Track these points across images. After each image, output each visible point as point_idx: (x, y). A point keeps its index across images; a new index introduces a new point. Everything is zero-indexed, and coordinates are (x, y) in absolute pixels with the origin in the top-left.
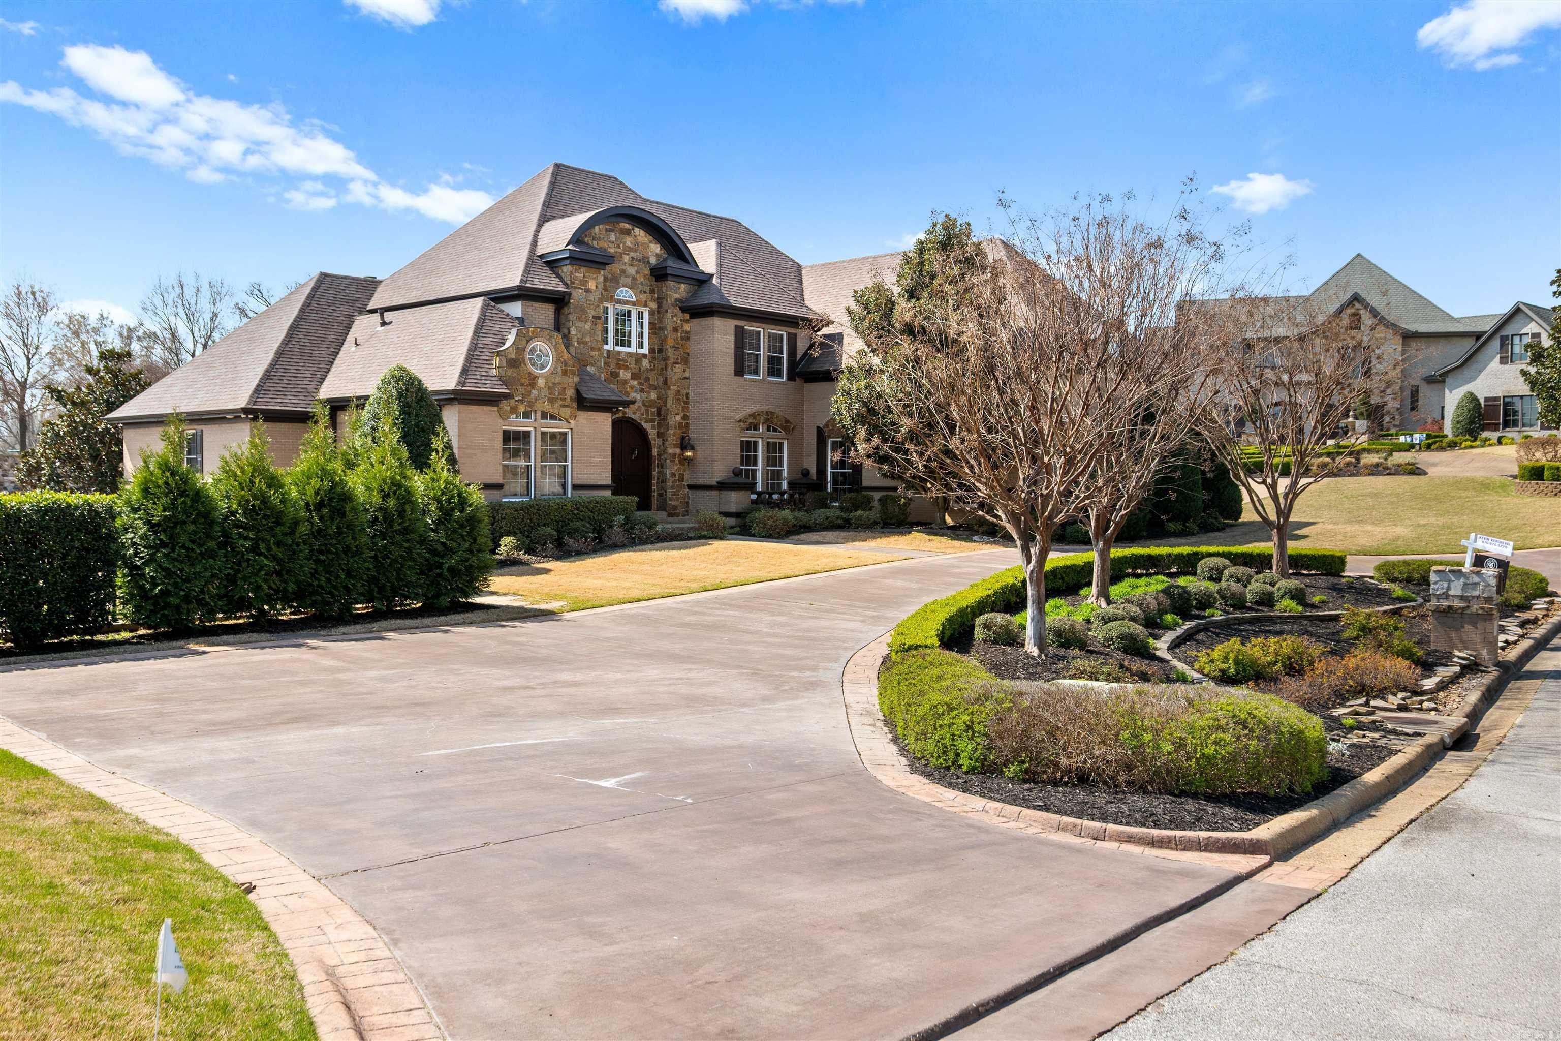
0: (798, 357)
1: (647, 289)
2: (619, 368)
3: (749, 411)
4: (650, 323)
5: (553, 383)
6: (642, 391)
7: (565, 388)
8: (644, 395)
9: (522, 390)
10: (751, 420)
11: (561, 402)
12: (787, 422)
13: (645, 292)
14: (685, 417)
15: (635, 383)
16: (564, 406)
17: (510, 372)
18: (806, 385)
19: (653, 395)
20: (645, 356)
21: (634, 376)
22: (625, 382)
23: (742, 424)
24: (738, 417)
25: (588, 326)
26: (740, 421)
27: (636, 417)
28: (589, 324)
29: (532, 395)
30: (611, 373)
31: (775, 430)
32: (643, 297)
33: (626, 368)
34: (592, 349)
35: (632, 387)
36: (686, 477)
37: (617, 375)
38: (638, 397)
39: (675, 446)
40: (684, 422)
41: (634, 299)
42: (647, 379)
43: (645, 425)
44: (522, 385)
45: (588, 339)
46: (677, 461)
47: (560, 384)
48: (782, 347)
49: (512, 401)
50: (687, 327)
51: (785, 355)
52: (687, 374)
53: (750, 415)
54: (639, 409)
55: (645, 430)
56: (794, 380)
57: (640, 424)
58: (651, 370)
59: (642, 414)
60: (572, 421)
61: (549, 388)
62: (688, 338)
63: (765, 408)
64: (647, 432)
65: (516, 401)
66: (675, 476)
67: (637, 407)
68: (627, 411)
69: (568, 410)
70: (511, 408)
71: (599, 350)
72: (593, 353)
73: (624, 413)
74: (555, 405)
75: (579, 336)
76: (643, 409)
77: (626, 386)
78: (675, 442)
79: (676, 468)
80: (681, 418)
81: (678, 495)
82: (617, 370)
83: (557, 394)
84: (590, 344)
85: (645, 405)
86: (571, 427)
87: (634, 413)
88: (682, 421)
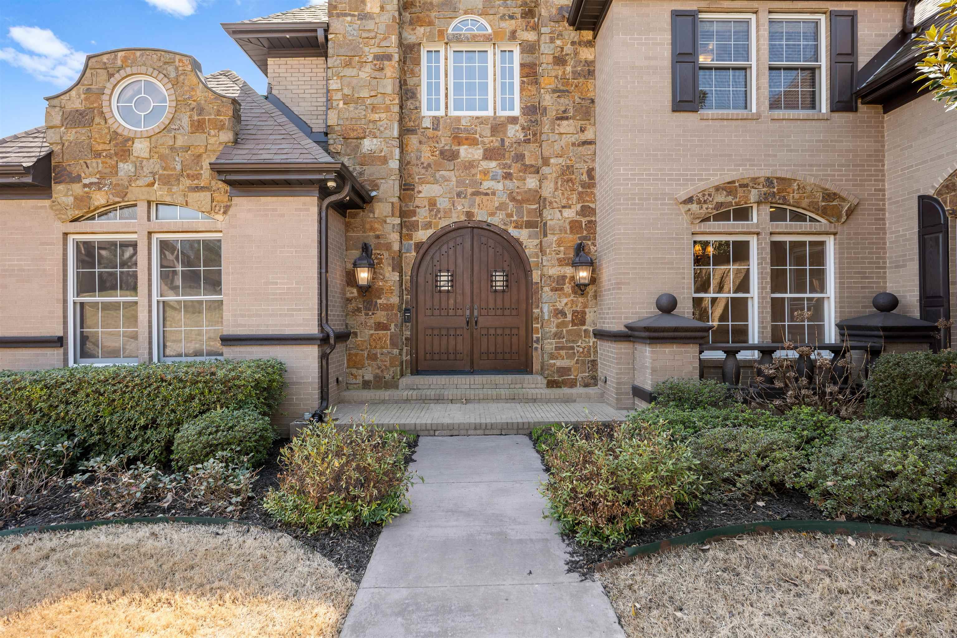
0: (863, 61)
1: (518, 11)
2: (459, 144)
3: (718, 179)
4: (522, 65)
5: (172, 148)
6: (508, 176)
7: (200, 156)
8: (509, 184)
9: (96, 165)
10: (721, 198)
11: (188, 182)
12: (829, 196)
13: (512, 17)
14: (587, 211)
15: (493, 164)
16: (197, 189)
17: (71, 135)
18: (886, 117)
19: (532, 182)
20: (513, 120)
21: (489, 155)
22: (470, 165)
23: (694, 207)
24: (683, 194)
25: (366, 73)
26: (690, 200)
27: (497, 220)
28: (368, 68)
29: (121, 174)
30: (442, 153)
31: (798, 217)
32: (508, 25)
33: (473, 142)
34: (374, 109)
35: (485, 173)
36: (590, 317)
37: (453, 156)
38: (500, 186)
39: (561, 262)
40: (584, 220)
41: (490, 31)
42: (520, 157)
43: (514, 232)
44: (98, 155)
45: (365, 93)
46: (568, 288)
47: (187, 149)
48: (816, 48)
49: (77, 188)
50: (586, 54)
51: (824, 62)
52: (589, 135)
53: (717, 189)
54: (502, 207)
55: (517, 240)
56: (854, 109)
57: (506, 231)
58: (527, 141)
59: (510, 215)
60: (220, 217)
61: (162, 157)
62: (591, 73)
63: (763, 172)
64: (521, 244)
65: (85, 186)
66: (564, 315)
67: (497, 204)
68: (475, 211)
69: (205, 196)
70: (76, 198)
71: (388, 109)
72: (376, 117)
73: (469, 214)
74: (175, 189)
75: (346, 91)
76: (511, 205)
77: (473, 171)
78: (561, 256)
79: (565, 301)
80: (577, 214)
81: (572, 348)
82: (455, 148)
83: (179, 167)
84: (369, 101)
85: (513, 199)
86: (219, 226)
87: (492, 214)
88: (578, 218)
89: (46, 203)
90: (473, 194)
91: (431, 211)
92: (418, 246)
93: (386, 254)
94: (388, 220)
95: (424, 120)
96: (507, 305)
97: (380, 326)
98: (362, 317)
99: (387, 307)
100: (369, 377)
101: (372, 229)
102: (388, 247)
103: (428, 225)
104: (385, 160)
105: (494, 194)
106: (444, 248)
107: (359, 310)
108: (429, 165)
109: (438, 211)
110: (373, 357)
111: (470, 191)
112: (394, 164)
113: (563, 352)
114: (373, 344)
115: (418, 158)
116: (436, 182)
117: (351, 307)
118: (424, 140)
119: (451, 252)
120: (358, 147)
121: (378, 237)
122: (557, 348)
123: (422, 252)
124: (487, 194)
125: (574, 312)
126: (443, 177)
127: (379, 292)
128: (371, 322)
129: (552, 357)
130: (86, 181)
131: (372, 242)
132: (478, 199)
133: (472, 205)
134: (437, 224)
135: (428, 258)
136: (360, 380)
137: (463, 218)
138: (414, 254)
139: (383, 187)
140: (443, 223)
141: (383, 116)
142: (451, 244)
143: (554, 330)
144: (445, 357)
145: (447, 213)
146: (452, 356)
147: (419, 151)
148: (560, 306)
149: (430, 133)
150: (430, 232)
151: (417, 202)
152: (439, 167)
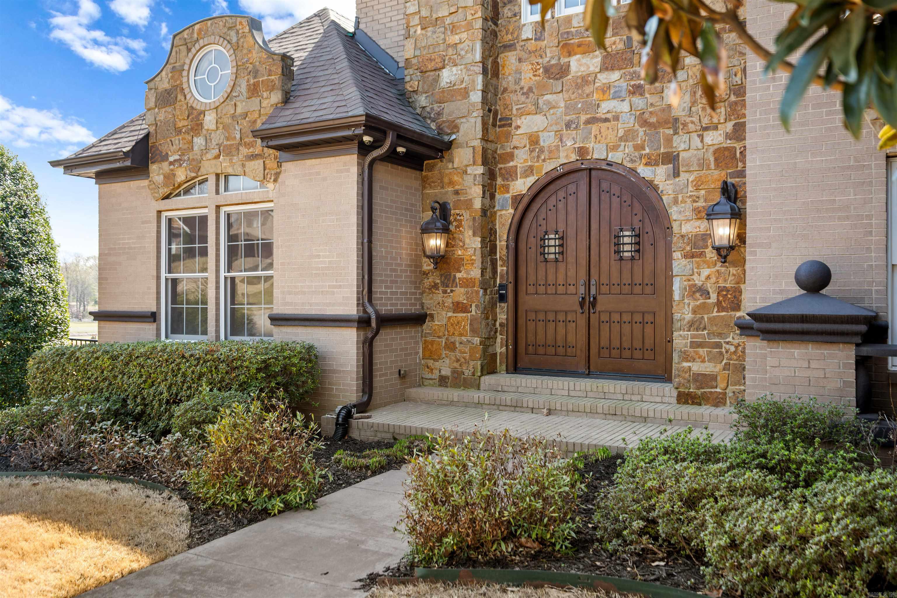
2: (570, 54)
5: (233, 117)
6: (636, 90)
7: (255, 121)
8: (639, 102)
9: (178, 141)
11: (245, 151)
15: (615, 75)
16: (253, 157)
17: (162, 115)
21: (610, 63)
22: (584, 82)
27: (621, 156)
29: (196, 148)
30: (547, 70)
33: (588, 49)
34: (454, 29)
35: (606, 89)
36: (747, 296)
37: (562, 72)
38: (625, 107)
39: (698, 214)
43: (644, 172)
44: (180, 132)
45: (444, 12)
46: (711, 252)
47: (245, 115)
49: (165, 166)
54: (628, 136)
55: (651, 185)
57: (633, 171)
59: (639, 148)
60: (271, 186)
61: (226, 128)
64: (655, 188)
65: (171, 163)
66: (706, 294)
67: (621, 133)
68: (590, 145)
69: (258, 164)
70: (165, 177)
71: (469, 27)
72: (456, 39)
73: (582, 151)
74: (235, 159)
75: (424, 13)
76: (641, 131)
77: (588, 90)
78: (701, 204)
79: (706, 272)
80: (728, 136)
81: (718, 345)
82: (563, 60)
83: (238, 136)
84: (448, 21)
85: (644, 123)
86: (271, 196)
87: (615, 148)
88: (729, 143)
89: (145, 183)
90: (588, 122)
91: (532, 151)
92: (517, 200)
93: (466, 215)
94: (469, 171)
95: (524, 29)
96: (638, 279)
97: (459, 307)
98: (439, 296)
99: (467, 283)
100: (446, 372)
101: (451, 183)
102: (468, 204)
103: (529, 171)
104: (465, 93)
105: (616, 118)
106: (552, 201)
107: (435, 286)
108: (530, 89)
109: (542, 151)
110: (451, 347)
111: (583, 118)
112: (476, 97)
113: (702, 351)
114: (451, 330)
115: (517, 82)
116: (538, 110)
117: (427, 282)
118: (524, 55)
119: (561, 205)
120: (437, 79)
121: (457, 193)
122: (695, 345)
123: (521, 207)
124: (606, 120)
125: (720, 291)
126: (548, 102)
127: (459, 264)
128: (449, 302)
129: (686, 357)
130: (171, 159)
131: (451, 199)
132: (594, 128)
133: (586, 138)
134: (541, 168)
135: (530, 215)
136: (436, 375)
137: (574, 157)
138: (512, 211)
139: (463, 128)
140: (548, 167)
141: (464, 36)
142: (561, 194)
143: (689, 316)
144: (551, 350)
145: (553, 152)
146: (561, 351)
147: (518, 72)
148: (698, 281)
149: (531, 45)
150: (531, 180)
151: (515, 141)
152: (542, 89)
